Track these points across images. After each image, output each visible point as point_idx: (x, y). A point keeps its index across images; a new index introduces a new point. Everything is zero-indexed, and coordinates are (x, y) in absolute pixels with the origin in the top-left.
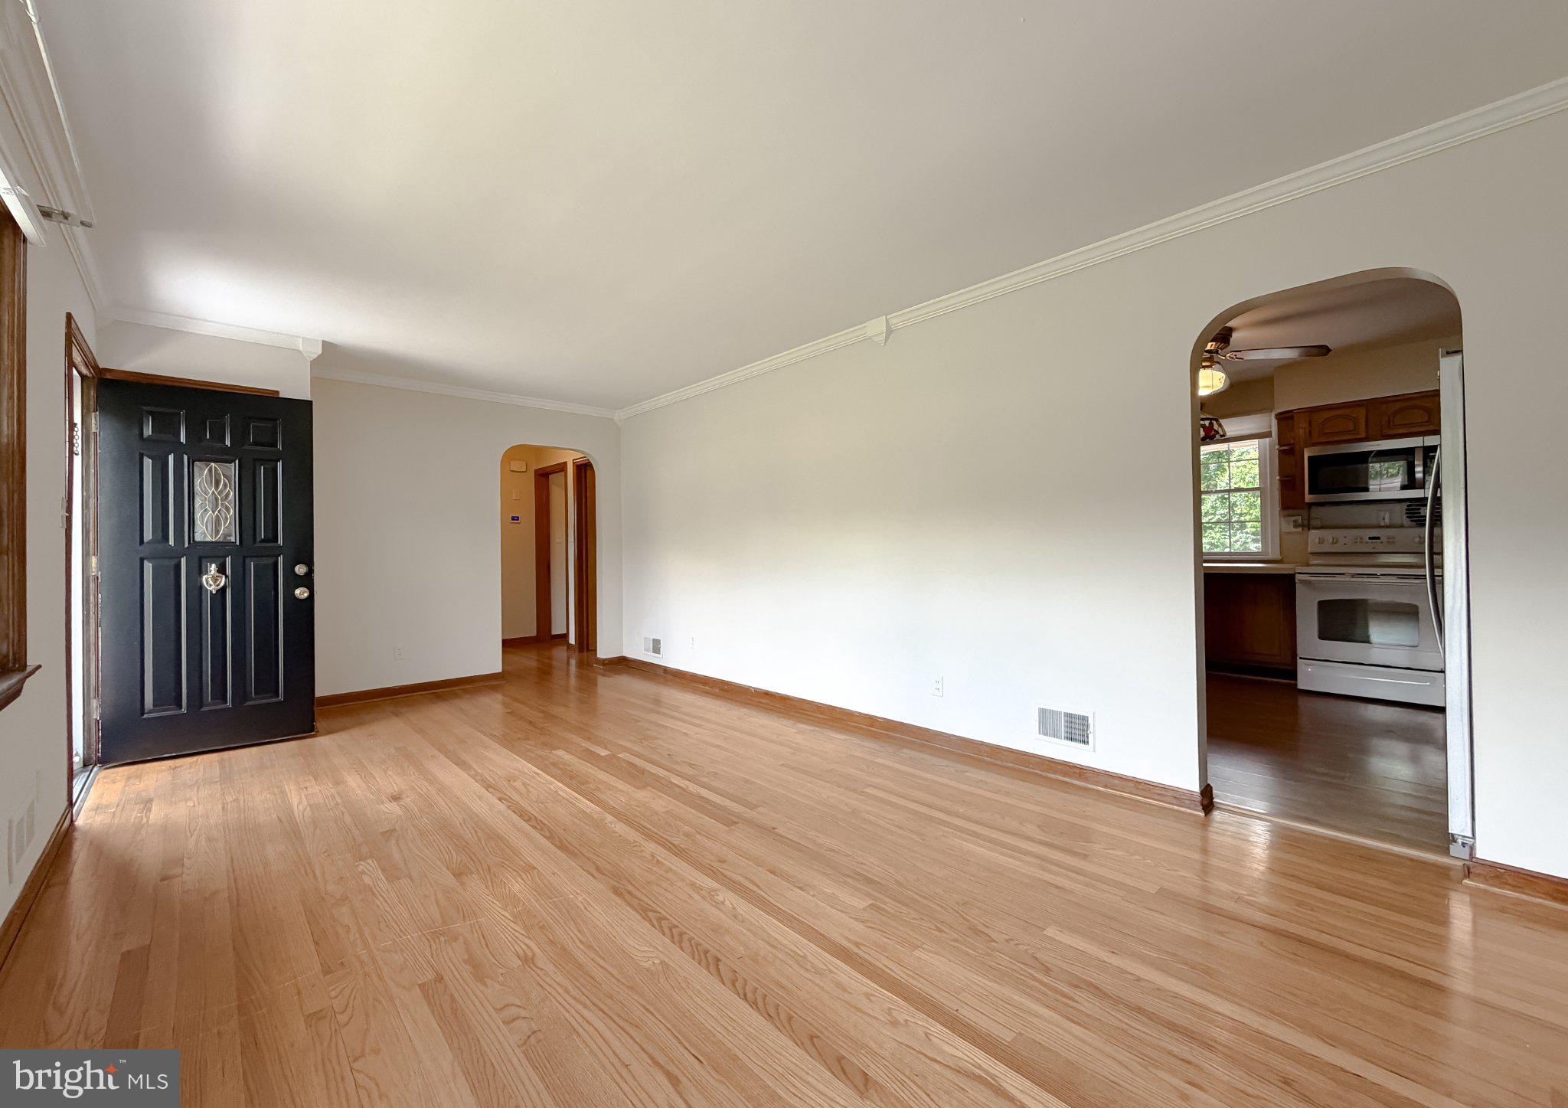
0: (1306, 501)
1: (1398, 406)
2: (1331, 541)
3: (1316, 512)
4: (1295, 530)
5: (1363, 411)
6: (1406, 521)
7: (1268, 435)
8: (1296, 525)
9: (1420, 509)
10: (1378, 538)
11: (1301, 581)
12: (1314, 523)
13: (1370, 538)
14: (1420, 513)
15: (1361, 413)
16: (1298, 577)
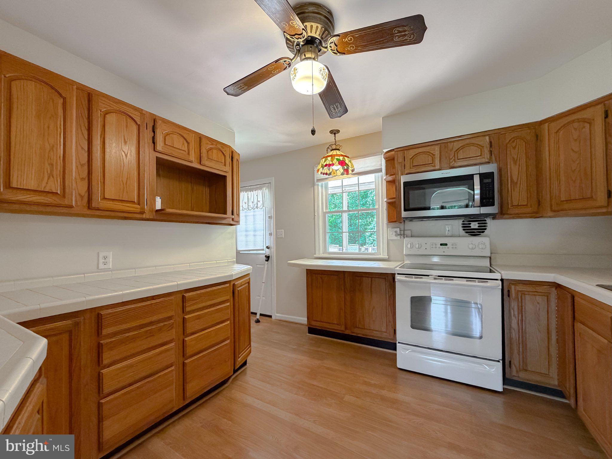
0: (402, 216)
1: (460, 144)
2: (417, 246)
3: (410, 225)
4: (396, 238)
5: (437, 148)
6: (463, 233)
7: (380, 170)
8: (397, 235)
9: (470, 224)
10: (446, 245)
11: (400, 281)
12: (408, 233)
13: (441, 245)
14: (470, 227)
15: (436, 150)
16: (398, 277)
